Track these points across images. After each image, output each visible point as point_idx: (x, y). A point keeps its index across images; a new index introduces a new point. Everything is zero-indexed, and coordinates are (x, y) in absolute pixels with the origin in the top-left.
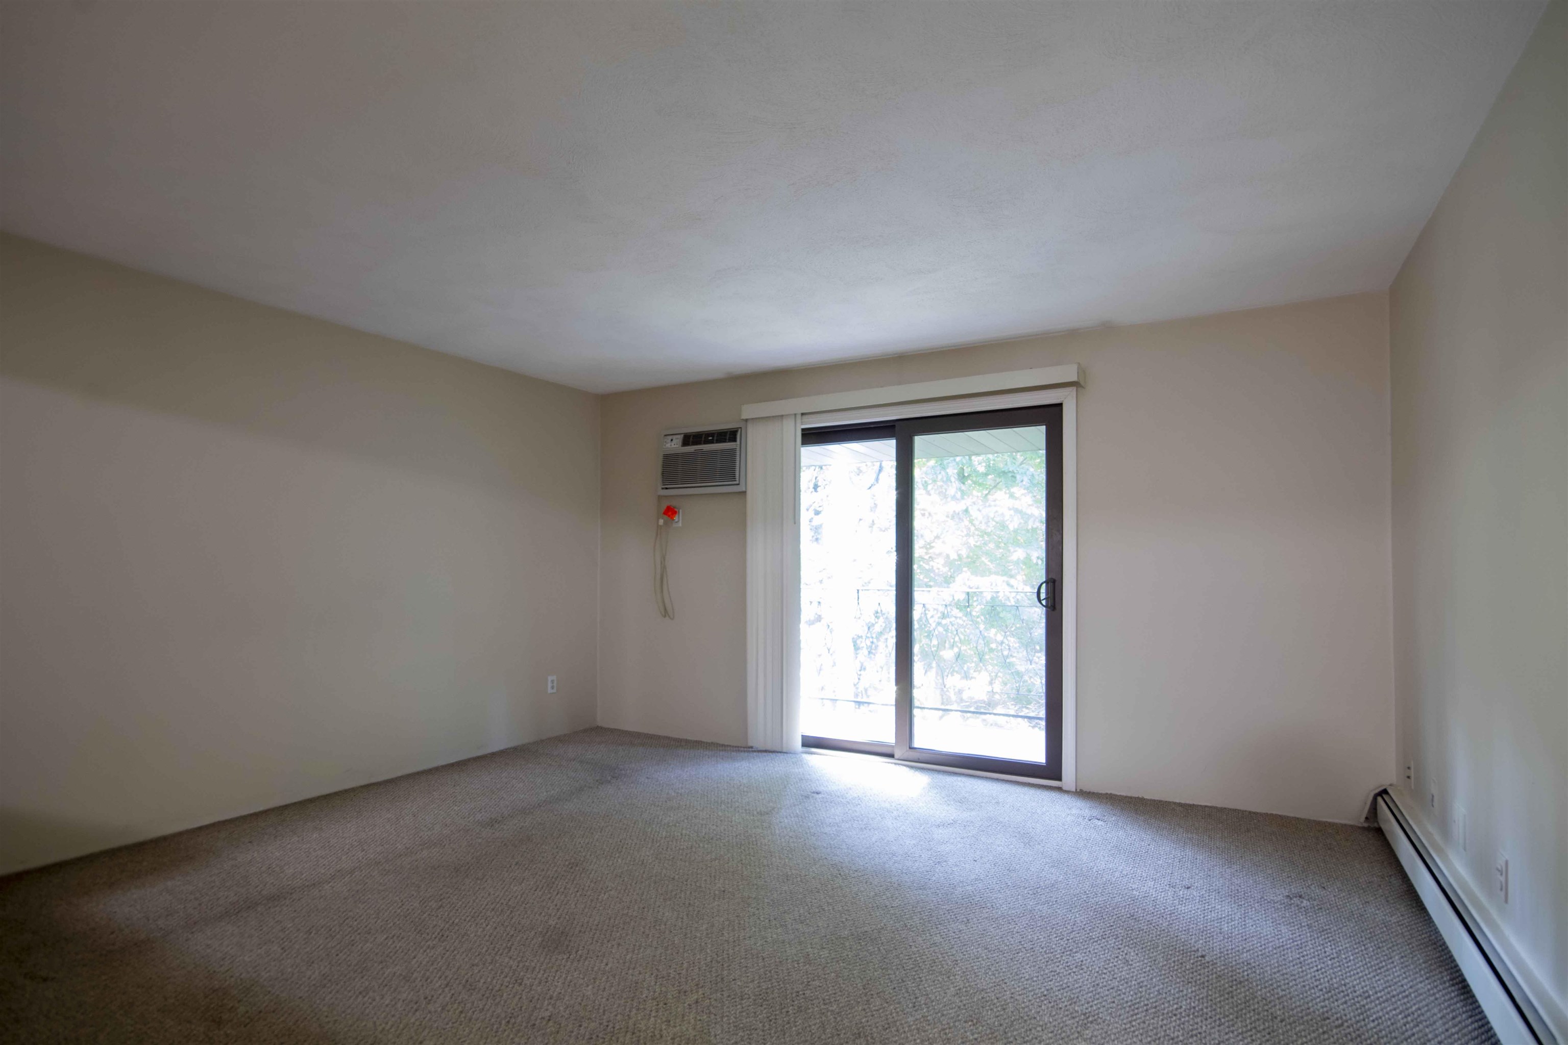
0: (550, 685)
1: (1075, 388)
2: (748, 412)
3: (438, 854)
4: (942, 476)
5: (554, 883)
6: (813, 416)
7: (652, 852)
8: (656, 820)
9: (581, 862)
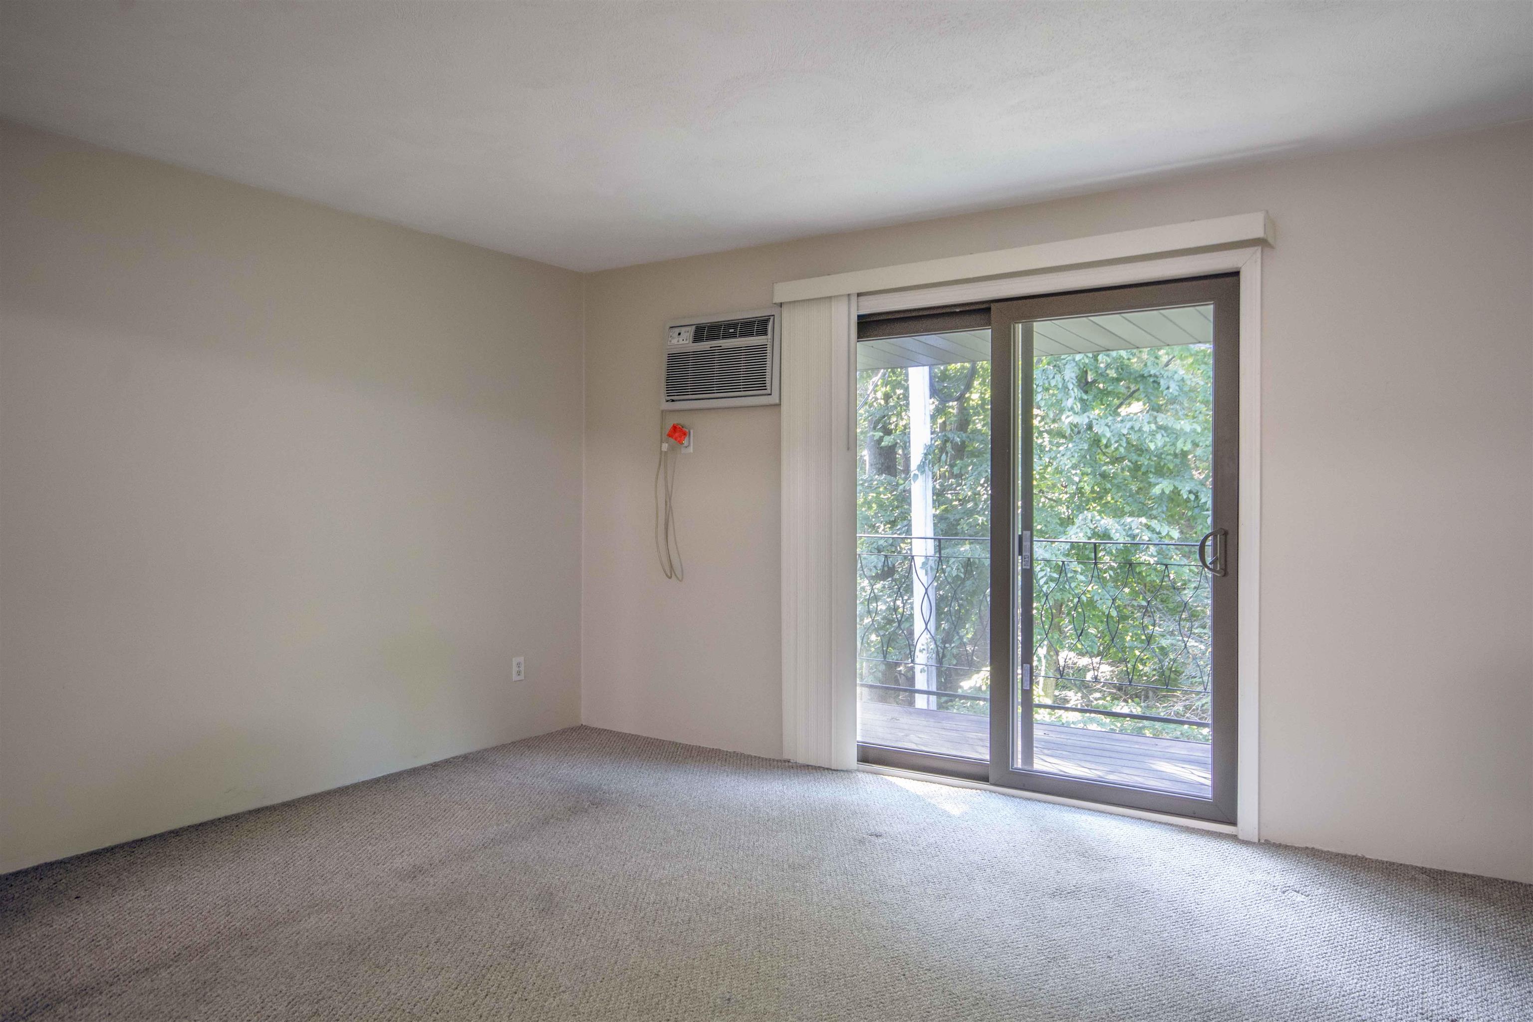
0: (515, 669)
1: (1259, 249)
2: (784, 292)
3: (330, 923)
4: (1057, 381)
5: (484, 976)
6: (871, 297)
7: (632, 926)
8: (644, 873)
9: (529, 941)
